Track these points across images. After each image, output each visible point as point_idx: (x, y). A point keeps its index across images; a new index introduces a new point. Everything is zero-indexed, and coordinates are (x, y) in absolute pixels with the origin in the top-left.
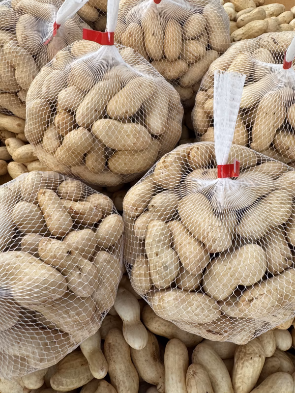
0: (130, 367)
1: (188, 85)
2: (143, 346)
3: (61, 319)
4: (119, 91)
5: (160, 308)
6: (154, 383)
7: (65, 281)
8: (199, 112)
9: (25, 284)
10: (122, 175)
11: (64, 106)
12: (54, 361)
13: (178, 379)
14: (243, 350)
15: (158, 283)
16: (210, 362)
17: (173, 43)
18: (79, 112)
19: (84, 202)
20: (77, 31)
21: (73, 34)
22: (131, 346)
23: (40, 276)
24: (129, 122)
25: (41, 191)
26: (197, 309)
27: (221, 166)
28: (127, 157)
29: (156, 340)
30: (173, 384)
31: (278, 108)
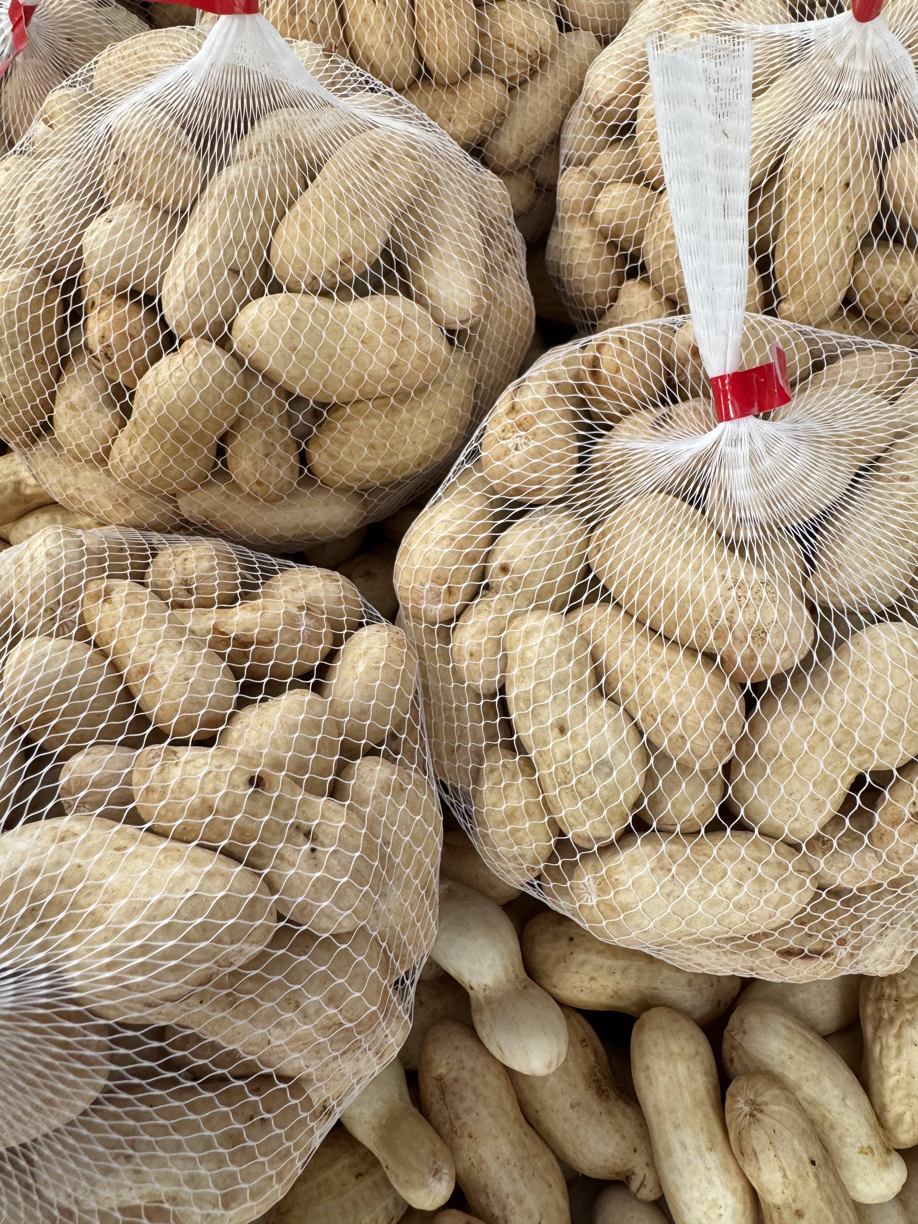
0: (528, 1141)
1: (517, 161)
2: (559, 1057)
3: (278, 1032)
4: (306, 187)
5: (608, 912)
6: (618, 1174)
7: (266, 888)
8: (579, 238)
9: (116, 931)
10: (365, 490)
11: (111, 277)
12: (276, 1191)
13: (703, 1142)
14: (888, 991)
15: (586, 829)
16: (791, 1057)
17: (448, 17)
18: (175, 285)
19: (260, 601)
20: (95, 29)
21: (86, 40)
22: (516, 1068)
23: (170, 890)
24: (363, 293)
25: (93, 588)
26: (740, 886)
27: (723, 378)
28: (375, 421)
29: (588, 1027)
30: (689, 1162)
31: (856, 165)
